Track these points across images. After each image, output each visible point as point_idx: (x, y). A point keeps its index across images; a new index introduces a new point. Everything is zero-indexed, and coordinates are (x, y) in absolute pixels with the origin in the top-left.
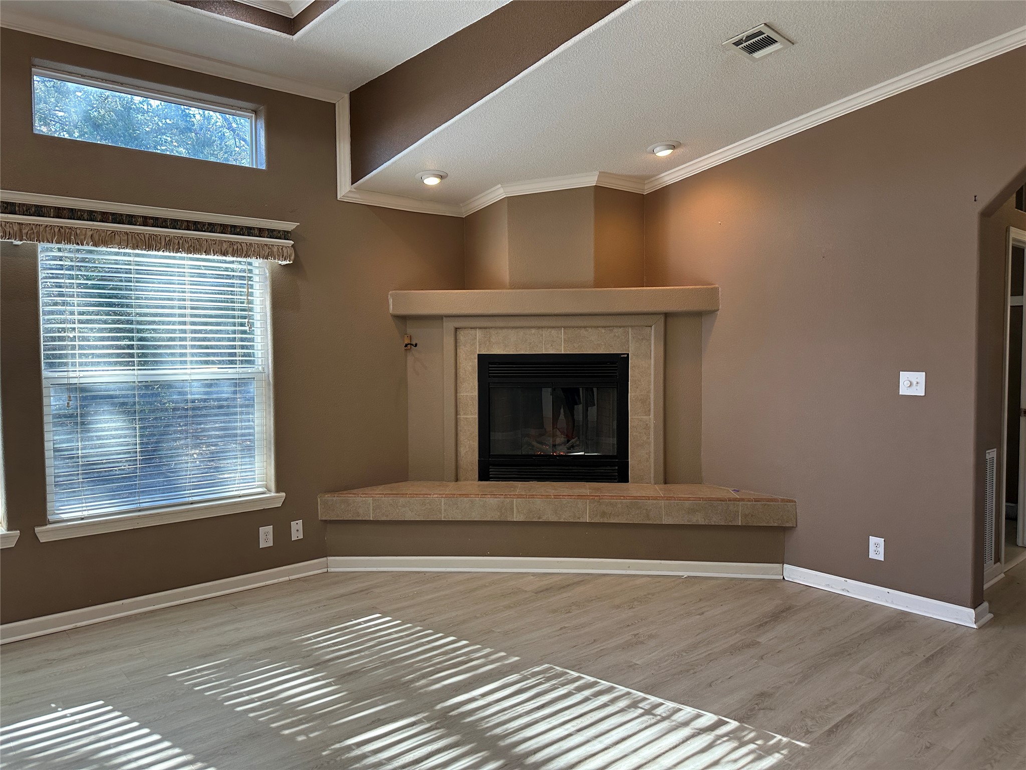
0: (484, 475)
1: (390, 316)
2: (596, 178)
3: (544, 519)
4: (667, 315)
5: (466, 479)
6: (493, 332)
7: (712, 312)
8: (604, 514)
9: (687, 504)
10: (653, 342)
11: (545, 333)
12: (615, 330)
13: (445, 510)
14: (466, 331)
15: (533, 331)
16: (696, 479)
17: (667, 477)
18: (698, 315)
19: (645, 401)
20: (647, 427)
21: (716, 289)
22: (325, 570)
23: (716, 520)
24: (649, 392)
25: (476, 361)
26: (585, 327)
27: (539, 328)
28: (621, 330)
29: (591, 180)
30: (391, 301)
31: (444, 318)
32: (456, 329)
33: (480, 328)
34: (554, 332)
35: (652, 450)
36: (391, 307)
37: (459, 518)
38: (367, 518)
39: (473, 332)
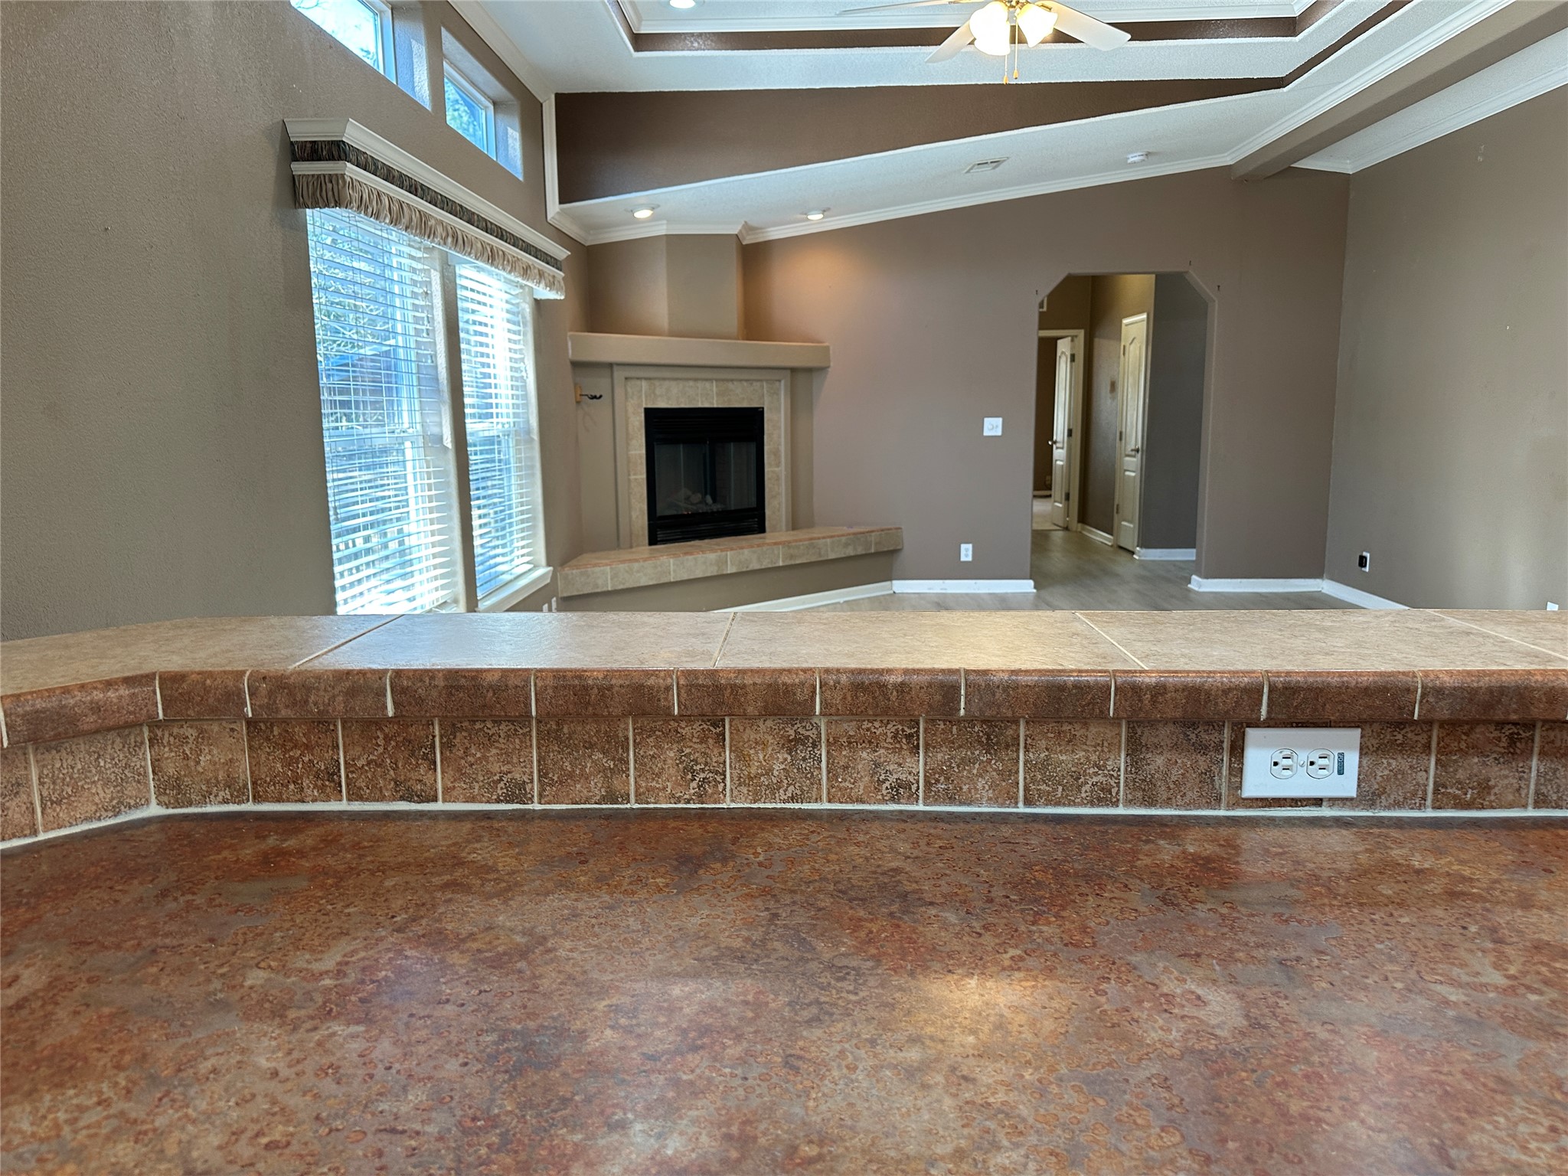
0: (653, 541)
1: (569, 364)
2: (739, 227)
3: (751, 568)
4: (794, 370)
5: (638, 546)
6: (657, 383)
7: (822, 370)
8: (792, 557)
9: (844, 539)
10: (782, 393)
11: (700, 384)
12: (755, 384)
13: (674, 571)
14: (633, 382)
15: (691, 383)
16: (810, 524)
17: (795, 525)
18: (809, 370)
19: (776, 453)
20: (778, 479)
21: (827, 348)
23: (860, 551)
24: (779, 444)
25: (643, 415)
26: (732, 380)
27: (696, 380)
28: (758, 384)
29: (734, 230)
30: (570, 344)
31: (615, 368)
32: (626, 379)
33: (646, 379)
34: (707, 385)
35: (784, 500)
36: (570, 352)
37: (685, 577)
38: (605, 589)
39: (638, 382)
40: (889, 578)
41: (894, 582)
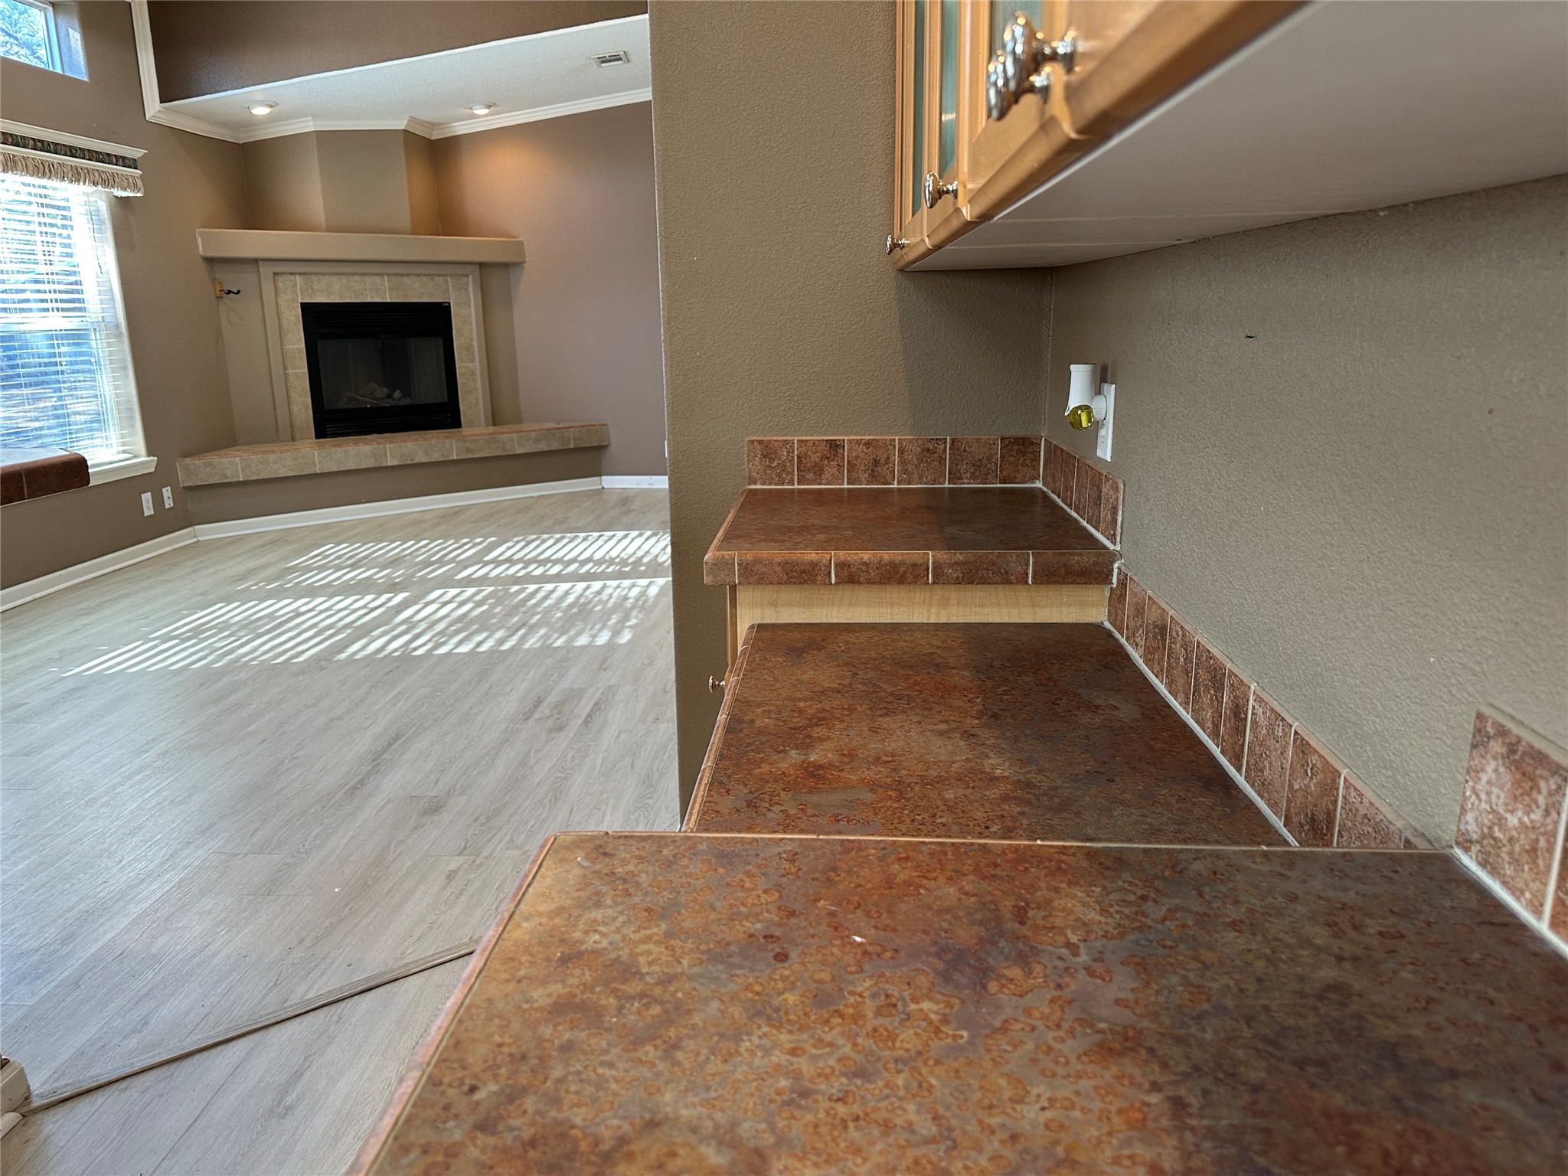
0: (321, 433)
1: (201, 258)
2: (405, 122)
3: (417, 460)
4: (482, 265)
5: (302, 439)
6: (314, 278)
7: (519, 264)
8: (468, 451)
9: (533, 434)
10: (471, 290)
11: (368, 279)
12: (436, 278)
13: (319, 462)
14: (285, 277)
15: (357, 278)
16: (518, 419)
17: (496, 420)
18: (506, 266)
19: (469, 348)
20: (473, 374)
21: (521, 243)
22: (195, 540)
23: (555, 446)
24: (472, 340)
25: (300, 309)
26: (407, 275)
27: (362, 274)
28: (441, 278)
29: (401, 125)
30: (200, 240)
31: (260, 263)
32: (275, 274)
33: (300, 274)
34: (377, 279)
35: (480, 396)
36: (201, 248)
37: (335, 469)
38: (236, 479)
39: (292, 278)
40: (599, 474)
41: (603, 477)
